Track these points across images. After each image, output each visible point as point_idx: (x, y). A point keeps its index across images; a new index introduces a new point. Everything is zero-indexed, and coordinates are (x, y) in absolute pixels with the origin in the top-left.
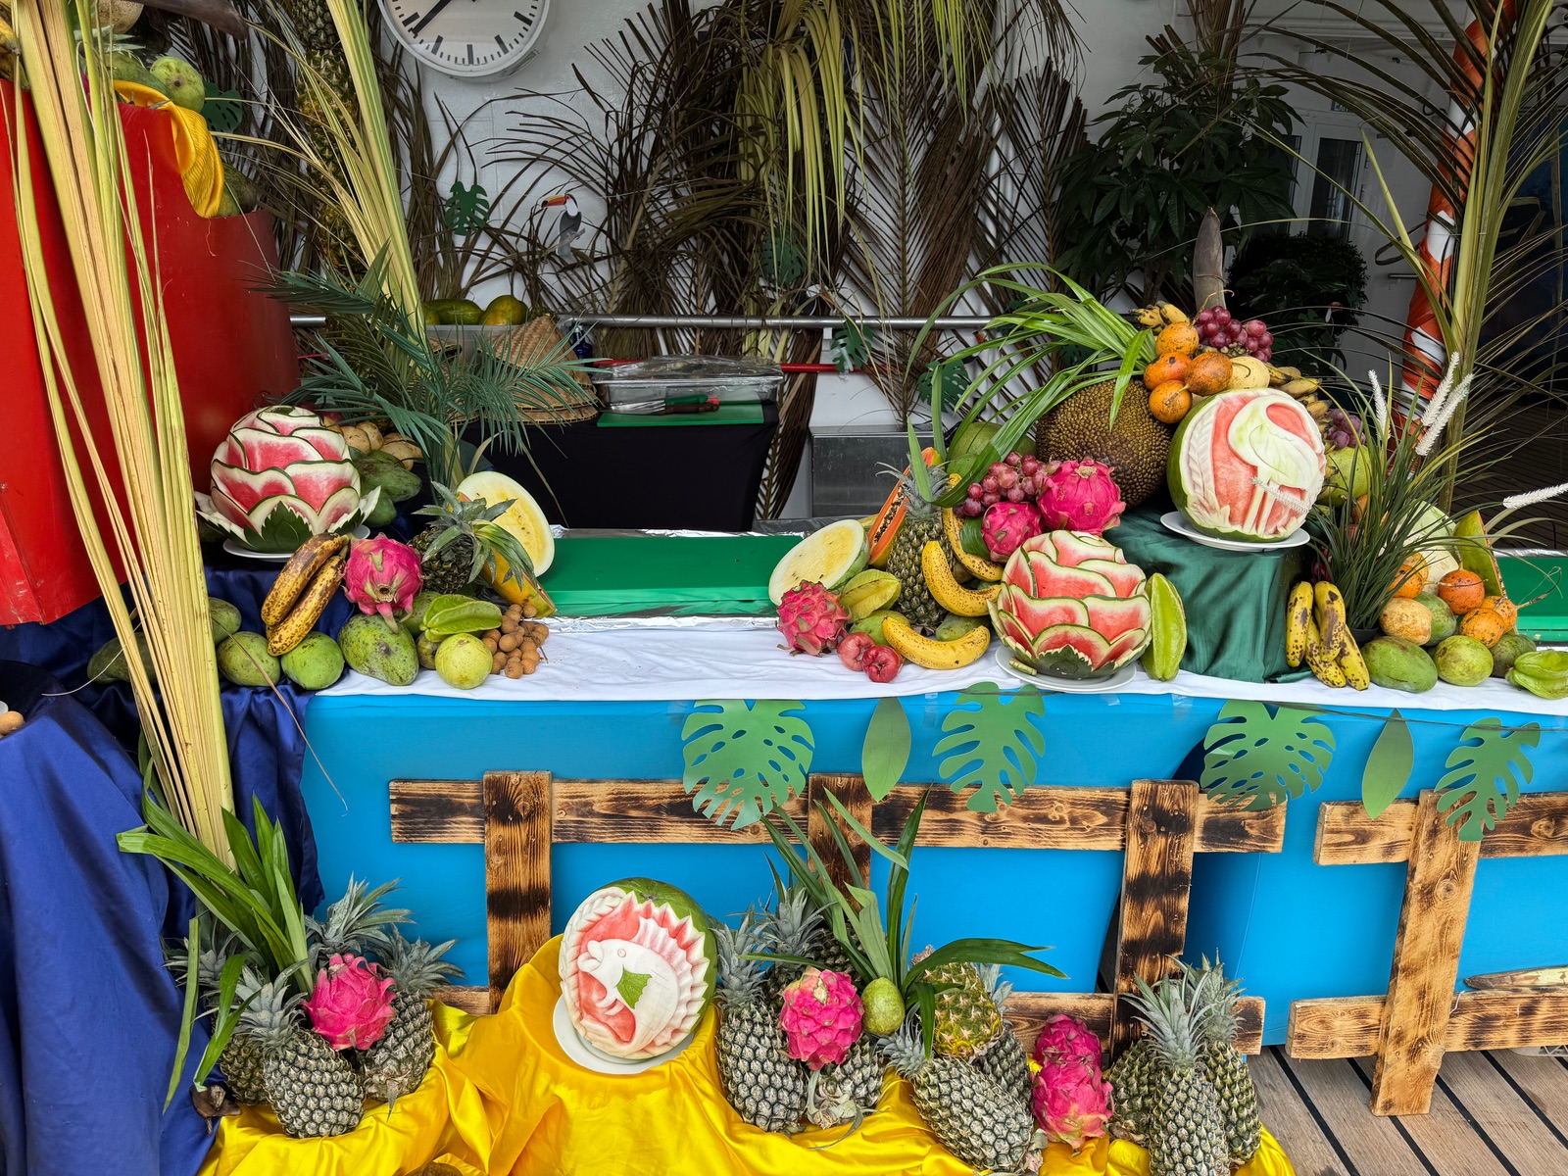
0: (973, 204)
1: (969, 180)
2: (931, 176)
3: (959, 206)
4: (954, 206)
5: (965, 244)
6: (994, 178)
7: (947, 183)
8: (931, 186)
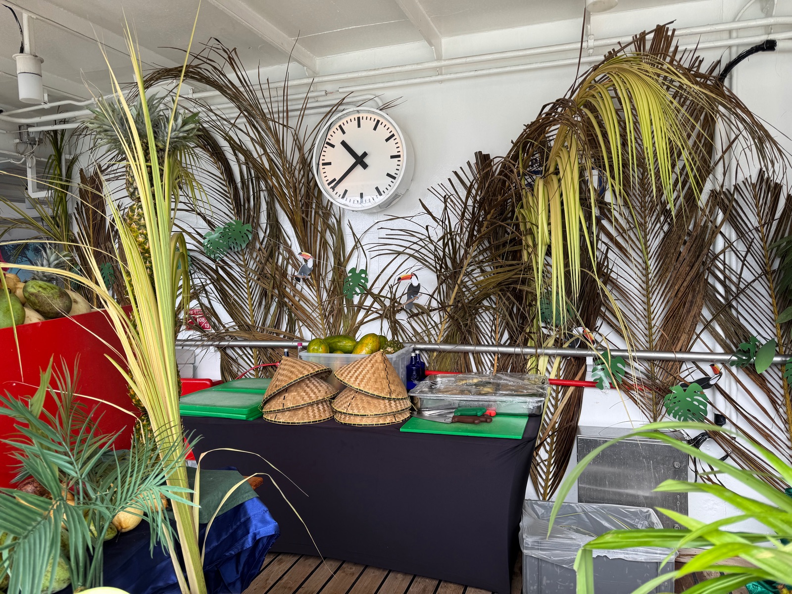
0: (703, 272)
1: (699, 256)
2: (667, 254)
3: (692, 274)
4: (687, 274)
5: (699, 299)
6: (720, 253)
7: (681, 259)
8: (668, 260)
